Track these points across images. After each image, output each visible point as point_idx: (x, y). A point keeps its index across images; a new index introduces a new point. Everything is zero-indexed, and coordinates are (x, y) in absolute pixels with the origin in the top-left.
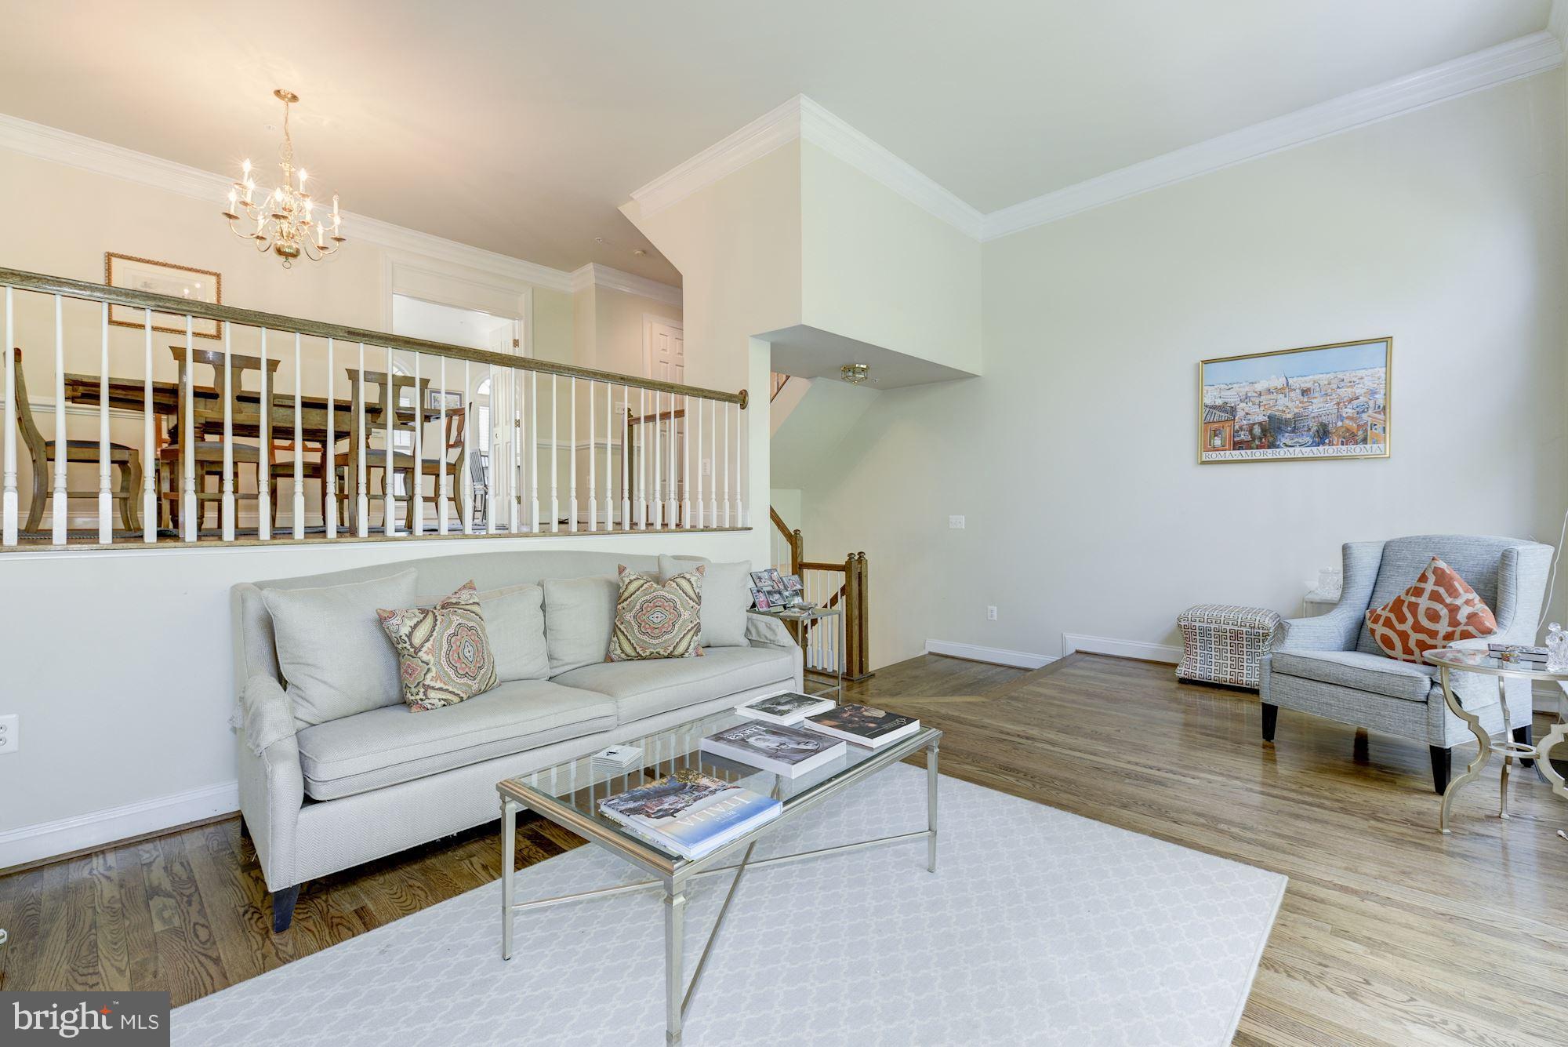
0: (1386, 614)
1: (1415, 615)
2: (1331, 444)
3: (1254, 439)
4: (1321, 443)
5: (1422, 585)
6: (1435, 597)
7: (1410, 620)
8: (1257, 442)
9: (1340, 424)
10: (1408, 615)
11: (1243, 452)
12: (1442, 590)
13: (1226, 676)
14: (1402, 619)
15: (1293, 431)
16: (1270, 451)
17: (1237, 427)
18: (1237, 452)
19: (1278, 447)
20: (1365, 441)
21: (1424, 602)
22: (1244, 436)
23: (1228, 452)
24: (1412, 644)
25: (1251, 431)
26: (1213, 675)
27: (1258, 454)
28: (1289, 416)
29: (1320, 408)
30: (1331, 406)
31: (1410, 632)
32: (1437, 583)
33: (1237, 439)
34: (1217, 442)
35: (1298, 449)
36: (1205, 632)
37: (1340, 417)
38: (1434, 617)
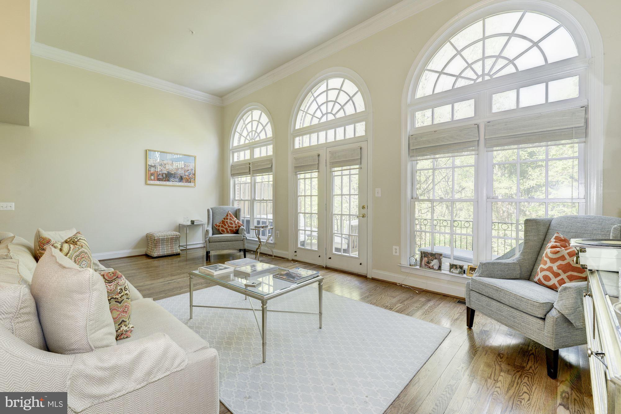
0: (221, 225)
1: (228, 224)
2: (183, 182)
3: (163, 178)
4: (180, 182)
5: (228, 217)
6: (231, 219)
7: (227, 225)
8: (164, 179)
9: (185, 177)
10: (226, 224)
11: (160, 182)
12: (231, 218)
13: (169, 252)
14: (225, 225)
15: (174, 177)
16: (168, 182)
17: (158, 174)
18: (159, 182)
19: (170, 181)
20: (190, 182)
21: (229, 221)
22: (160, 177)
23: (156, 181)
24: (228, 230)
25: (162, 175)
26: (166, 253)
27: (164, 183)
28: (173, 173)
29: (181, 172)
30: (183, 172)
31: (228, 228)
32: (230, 217)
33: (158, 177)
34: (152, 177)
35: (175, 183)
36: (163, 240)
37: (185, 175)
38: (231, 224)
